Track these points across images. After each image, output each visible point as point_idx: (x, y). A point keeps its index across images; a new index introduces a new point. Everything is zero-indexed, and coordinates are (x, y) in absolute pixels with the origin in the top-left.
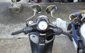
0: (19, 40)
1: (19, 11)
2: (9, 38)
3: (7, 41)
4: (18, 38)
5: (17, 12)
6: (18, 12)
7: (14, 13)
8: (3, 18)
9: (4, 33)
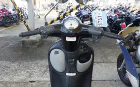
0: (32, 85)
1: (37, 44)
2: (15, 80)
3: (9, 85)
4: (30, 82)
5: (33, 47)
6: (35, 46)
7: (28, 48)
8: (10, 54)
9: (7, 74)
